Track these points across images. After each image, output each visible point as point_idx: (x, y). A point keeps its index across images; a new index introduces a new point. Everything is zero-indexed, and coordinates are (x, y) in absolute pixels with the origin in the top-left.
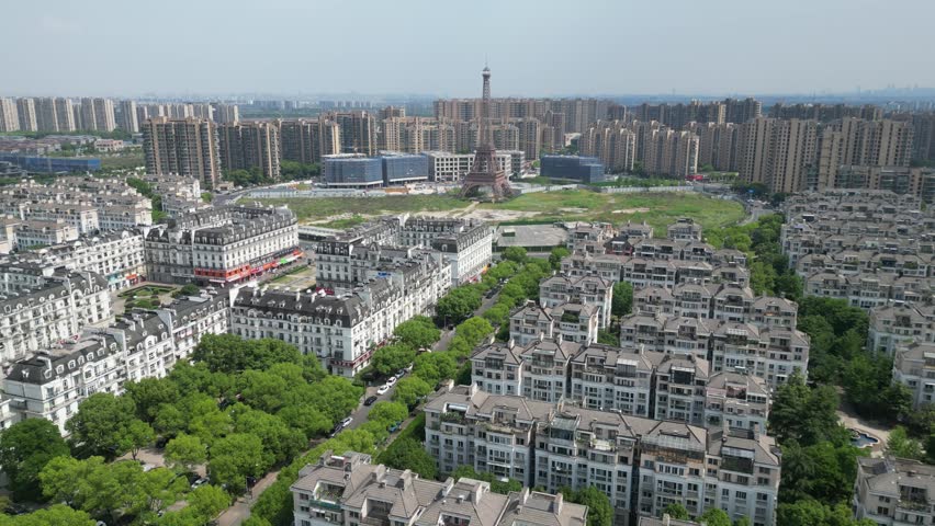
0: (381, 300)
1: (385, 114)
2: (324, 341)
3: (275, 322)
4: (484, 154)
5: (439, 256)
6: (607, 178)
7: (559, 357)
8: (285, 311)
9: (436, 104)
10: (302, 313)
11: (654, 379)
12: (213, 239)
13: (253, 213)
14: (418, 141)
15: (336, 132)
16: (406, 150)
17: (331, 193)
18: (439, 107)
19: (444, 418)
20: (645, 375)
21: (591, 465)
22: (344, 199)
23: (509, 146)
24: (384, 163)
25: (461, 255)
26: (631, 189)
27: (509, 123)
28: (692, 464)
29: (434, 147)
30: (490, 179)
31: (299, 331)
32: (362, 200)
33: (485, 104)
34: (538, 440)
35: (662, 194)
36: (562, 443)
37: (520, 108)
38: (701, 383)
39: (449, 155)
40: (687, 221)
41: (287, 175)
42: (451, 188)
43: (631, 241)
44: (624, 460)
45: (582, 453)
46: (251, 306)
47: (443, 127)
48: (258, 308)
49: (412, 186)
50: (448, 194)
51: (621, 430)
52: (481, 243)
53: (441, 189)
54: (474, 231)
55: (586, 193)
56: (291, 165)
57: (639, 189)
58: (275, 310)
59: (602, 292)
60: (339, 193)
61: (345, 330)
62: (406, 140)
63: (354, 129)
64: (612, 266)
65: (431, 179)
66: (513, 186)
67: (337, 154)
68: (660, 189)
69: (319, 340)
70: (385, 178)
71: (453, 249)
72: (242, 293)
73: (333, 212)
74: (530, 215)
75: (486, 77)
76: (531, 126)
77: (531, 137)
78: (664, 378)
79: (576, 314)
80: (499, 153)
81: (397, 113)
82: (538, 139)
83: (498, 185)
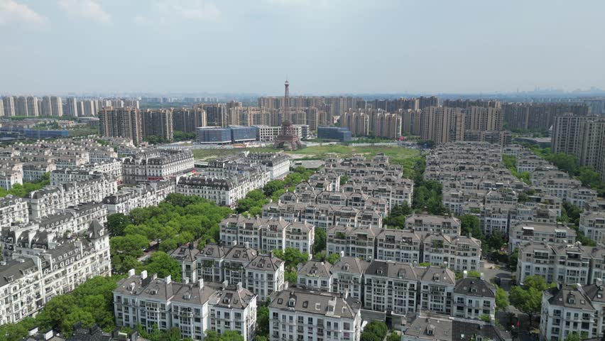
0: (240, 181)
1: (230, 105)
2: (217, 197)
3: (196, 190)
4: (286, 125)
5: (264, 167)
6: (353, 139)
7: (312, 195)
8: (200, 185)
9: (260, 100)
10: (208, 186)
11: (347, 201)
12: (157, 162)
13: (172, 152)
14: (250, 120)
15: (204, 115)
16: (244, 124)
17: (204, 147)
18: (261, 101)
19: (269, 211)
20: (343, 200)
21: (319, 221)
22: (211, 150)
23: (300, 123)
24: (232, 131)
25: (274, 168)
26: (365, 144)
27: (301, 110)
28: (352, 218)
29: (259, 123)
30: (290, 138)
31: (207, 192)
32: (220, 150)
33: (287, 100)
34: (302, 215)
35: (380, 146)
36: (310, 215)
37: (307, 102)
38: (363, 201)
39: (267, 127)
40: (382, 154)
41: (177, 138)
42: (268, 144)
43: (353, 162)
44: (330, 219)
45: (317, 218)
46: (186, 184)
47: (264, 112)
48: (188, 184)
49: (248, 143)
50: (267, 147)
51: (330, 210)
52: (284, 164)
53: (263, 145)
54: (281, 159)
55: (341, 146)
56: (178, 133)
57: (368, 144)
58: (196, 185)
59: (335, 179)
60: (208, 147)
61: (226, 192)
62: (243, 119)
63: (214, 113)
64: (342, 171)
65: (258, 140)
66: (302, 143)
67: (204, 127)
68: (380, 144)
69: (215, 197)
70: (232, 139)
71: (271, 165)
72: (181, 178)
73: (206, 156)
74: (310, 156)
75: (287, 86)
76: (313, 112)
77: (313, 118)
78: (351, 200)
79: (322, 184)
80: (294, 126)
81: (237, 105)
82: (317, 119)
83: (294, 141)
